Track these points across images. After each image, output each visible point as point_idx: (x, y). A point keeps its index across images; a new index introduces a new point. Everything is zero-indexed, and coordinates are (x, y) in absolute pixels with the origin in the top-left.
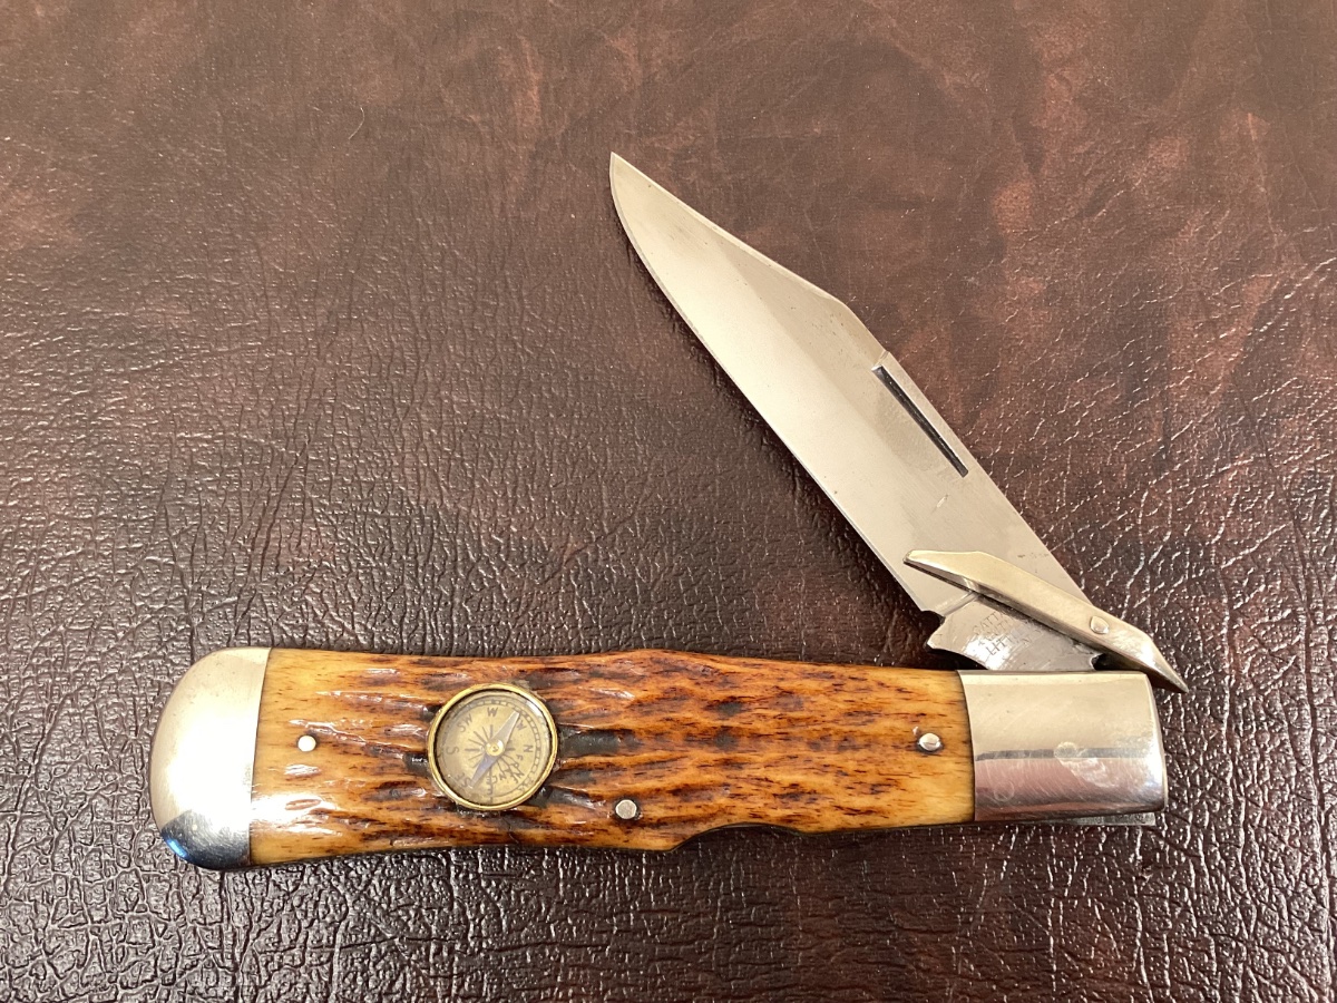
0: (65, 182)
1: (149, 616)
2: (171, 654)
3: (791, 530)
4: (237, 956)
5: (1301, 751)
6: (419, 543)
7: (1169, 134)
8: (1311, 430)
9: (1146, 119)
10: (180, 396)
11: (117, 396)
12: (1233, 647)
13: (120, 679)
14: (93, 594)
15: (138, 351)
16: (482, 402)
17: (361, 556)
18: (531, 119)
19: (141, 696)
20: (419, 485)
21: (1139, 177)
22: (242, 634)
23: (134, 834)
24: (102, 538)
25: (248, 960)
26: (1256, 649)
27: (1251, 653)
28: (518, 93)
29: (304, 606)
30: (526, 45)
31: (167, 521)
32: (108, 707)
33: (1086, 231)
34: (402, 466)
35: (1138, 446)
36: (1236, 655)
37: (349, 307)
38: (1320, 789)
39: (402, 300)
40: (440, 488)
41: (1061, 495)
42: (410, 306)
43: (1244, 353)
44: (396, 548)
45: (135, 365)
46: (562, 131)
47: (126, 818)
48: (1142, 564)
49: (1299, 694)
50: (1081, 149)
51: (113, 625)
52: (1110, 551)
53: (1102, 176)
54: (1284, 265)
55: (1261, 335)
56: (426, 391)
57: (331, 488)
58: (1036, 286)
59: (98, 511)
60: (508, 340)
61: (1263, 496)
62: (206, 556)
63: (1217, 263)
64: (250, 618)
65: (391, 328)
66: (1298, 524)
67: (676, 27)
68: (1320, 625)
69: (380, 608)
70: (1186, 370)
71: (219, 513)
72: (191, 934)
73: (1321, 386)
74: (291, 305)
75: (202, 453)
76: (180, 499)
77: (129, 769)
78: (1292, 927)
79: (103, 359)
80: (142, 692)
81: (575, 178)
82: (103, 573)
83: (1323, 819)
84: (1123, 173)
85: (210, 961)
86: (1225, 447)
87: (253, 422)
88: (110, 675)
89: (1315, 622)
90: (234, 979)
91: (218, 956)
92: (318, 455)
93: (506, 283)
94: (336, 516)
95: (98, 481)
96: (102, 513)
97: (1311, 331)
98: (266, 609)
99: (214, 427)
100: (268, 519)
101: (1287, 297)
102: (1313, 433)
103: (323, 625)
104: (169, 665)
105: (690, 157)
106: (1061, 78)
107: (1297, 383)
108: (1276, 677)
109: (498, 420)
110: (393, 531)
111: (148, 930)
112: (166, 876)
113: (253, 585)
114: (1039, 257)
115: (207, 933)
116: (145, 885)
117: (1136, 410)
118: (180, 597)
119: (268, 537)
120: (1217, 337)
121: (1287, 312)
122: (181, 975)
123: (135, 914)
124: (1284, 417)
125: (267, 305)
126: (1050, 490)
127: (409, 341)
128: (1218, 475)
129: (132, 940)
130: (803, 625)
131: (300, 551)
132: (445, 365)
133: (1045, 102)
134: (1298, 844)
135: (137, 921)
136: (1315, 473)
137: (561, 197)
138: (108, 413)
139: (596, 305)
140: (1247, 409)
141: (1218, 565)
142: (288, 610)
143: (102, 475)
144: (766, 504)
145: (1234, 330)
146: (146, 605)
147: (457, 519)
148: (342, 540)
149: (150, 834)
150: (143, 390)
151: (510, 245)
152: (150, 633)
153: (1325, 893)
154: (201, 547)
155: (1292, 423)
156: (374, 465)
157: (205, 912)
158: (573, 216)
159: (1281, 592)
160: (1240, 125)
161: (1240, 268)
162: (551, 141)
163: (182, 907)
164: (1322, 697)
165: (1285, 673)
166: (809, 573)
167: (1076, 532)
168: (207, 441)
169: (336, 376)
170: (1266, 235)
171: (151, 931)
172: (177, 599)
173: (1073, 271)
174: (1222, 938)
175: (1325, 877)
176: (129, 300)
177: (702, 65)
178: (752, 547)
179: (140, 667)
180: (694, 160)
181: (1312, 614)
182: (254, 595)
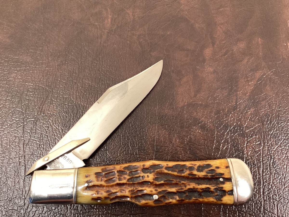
0: (8, 29)
1: (15, 121)
2: (19, 130)
3: (155, 116)
4: (26, 196)
5: (260, 172)
6: (75, 111)
7: (242, 41)
8: (267, 105)
9: (238, 37)
10: (27, 75)
11: (14, 74)
12: (247, 149)
13: (7, 134)
14: (3, 116)
15: (19, 66)
16: (92, 83)
17: (62, 113)
18: (108, 25)
19: (11, 138)
20: (76, 99)
21: (235, 49)
22: (34, 127)
23: (6, 168)
24: (7, 104)
25: (28, 197)
26: (252, 150)
27: (251, 150)
28: (106, 19)
29: (48, 122)
30: (109, 10)
31: (21, 102)
32: (4, 140)
33: (223, 59)
34: (73, 95)
35: (230, 105)
36: (247, 150)
37: (65, 60)
38: (263, 181)
39: (77, 60)
40: (81, 100)
41: (213, 114)
42: (78, 61)
43: (254, 87)
44: (70, 112)
45: (19, 68)
46: (114, 28)
47: (5, 164)
48: (229, 129)
49: (260, 160)
50: (223, 42)
51: (7, 123)
52: (222, 126)
53: (227, 48)
54: (264, 70)
55: (258, 84)
56: (80, 79)
57: (57, 98)
58: (211, 70)
59: (7, 98)
60: (99, 70)
61: (256, 117)
62: (29, 110)
63: (250, 68)
64: (37, 124)
65: (74, 66)
66: (263, 124)
67: (141, 9)
68: (266, 146)
69: (65, 124)
70: (241, 90)
71: (33, 101)
72: (16, 190)
73: (270, 95)
74: (53, 59)
75: (31, 88)
76: (25, 97)
77: (7, 154)
78: (255, 210)
79: (12, 67)
80: (12, 137)
81: (117, 38)
82: (6, 111)
83: (263, 187)
84: (232, 48)
85: (20, 197)
86: (249, 107)
87: (42, 83)
88: (5, 133)
89: (265, 145)
90: (24, 201)
91: (22, 196)
92: (55, 91)
93: (100, 58)
94: (58, 104)
95: (7, 92)
96: (8, 99)
97: (269, 84)
98: (40, 122)
99: (34, 83)
100: (43, 103)
101: (264, 76)
102: (268, 105)
103: (52, 127)
104: (18, 132)
105: (141, 36)
106: (220, 27)
107: (265, 94)
108: (256, 156)
109: (95, 87)
110: (70, 108)
111: (7, 189)
112: (12, 177)
113: (38, 117)
114: (212, 64)
115: (20, 190)
116: (7, 179)
117: (230, 97)
118: (22, 118)
119: (43, 107)
120: (249, 83)
121: (264, 80)
122: (13, 199)
123: (4, 185)
124: (262, 101)
125: (48, 58)
126: (211, 112)
127: (77, 69)
128: (247, 112)
129: (3, 191)
130: (156, 136)
131: (49, 111)
132: (85, 74)
133: (217, 32)
134: (258, 192)
135: (5, 187)
136: (267, 114)
137: (113, 42)
138: (11, 78)
139: (118, 65)
140: (254, 99)
141: (245, 131)
142: (45, 123)
143: (9, 91)
144: (150, 110)
145: (252, 82)
146: (15, 119)
147: (84, 107)
148: (58, 109)
149: (10, 168)
150: (20, 74)
151: (101, 51)
152: (15, 125)
153: (263, 203)
154: (28, 108)
155: (263, 103)
156: (67, 94)
157: (20, 186)
158: (115, 46)
159: (258, 138)
160: (257, 40)
161: (255, 70)
162: (112, 30)
163: (15, 184)
164: (265, 161)
165: (258, 155)
166: (158, 125)
167: (215, 121)
168: (32, 86)
169: (61, 75)
170: (261, 63)
171: (8, 189)
172: (21, 118)
173: (219, 67)
174: (240, 211)
175: (263, 200)
176: (19, 55)
177: (146, 18)
178: (146, 118)
179: (12, 132)
180: (142, 37)
181: (264, 143)
182: (38, 119)
